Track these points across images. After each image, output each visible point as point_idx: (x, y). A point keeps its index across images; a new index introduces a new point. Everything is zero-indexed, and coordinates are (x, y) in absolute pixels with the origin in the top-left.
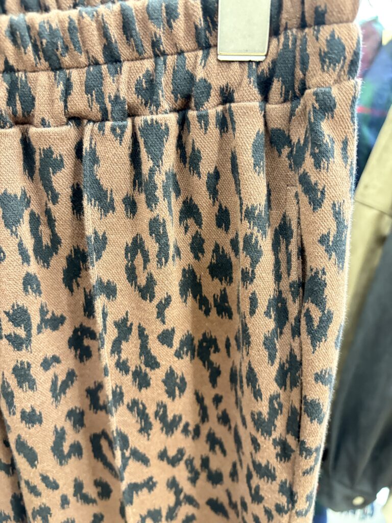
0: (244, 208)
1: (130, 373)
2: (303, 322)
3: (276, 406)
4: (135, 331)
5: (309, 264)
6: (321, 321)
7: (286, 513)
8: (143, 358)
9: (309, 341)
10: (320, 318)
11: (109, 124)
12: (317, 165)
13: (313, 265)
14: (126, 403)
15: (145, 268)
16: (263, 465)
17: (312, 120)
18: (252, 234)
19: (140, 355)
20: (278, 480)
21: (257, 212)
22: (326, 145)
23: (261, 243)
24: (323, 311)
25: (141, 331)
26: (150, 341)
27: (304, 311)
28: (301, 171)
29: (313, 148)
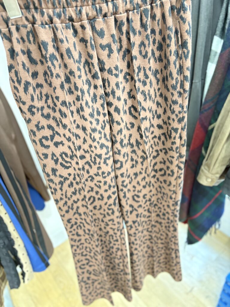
0: (167, 27)
1: (141, 82)
2: (183, 55)
3: (177, 81)
4: (142, 69)
5: (183, 38)
6: (187, 53)
7: (181, 113)
8: (145, 76)
9: (185, 59)
10: (187, 52)
11: (135, 11)
12: (184, 13)
13: (185, 38)
14: (140, 92)
15: (145, 49)
16: (175, 100)
17: (182, 1)
18: (170, 33)
19: (144, 76)
20: (179, 104)
21: (170, 27)
22: (186, 7)
23: (172, 35)
24: (187, 50)
25: (144, 68)
26: (146, 71)
27: (183, 52)
28: (180, 15)
29: (183, 8)
